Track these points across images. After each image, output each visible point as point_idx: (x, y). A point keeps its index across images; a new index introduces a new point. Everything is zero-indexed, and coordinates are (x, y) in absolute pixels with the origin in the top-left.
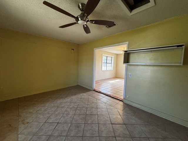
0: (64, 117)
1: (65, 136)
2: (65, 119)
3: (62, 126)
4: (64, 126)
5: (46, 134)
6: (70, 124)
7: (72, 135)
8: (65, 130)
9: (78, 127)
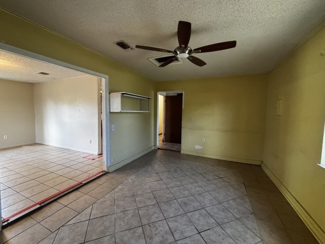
0: (182, 233)
1: (205, 210)
2: (185, 227)
3: (198, 221)
4: (197, 220)
5: (223, 231)
6: (188, 214)
7: (198, 204)
8: (200, 214)
9: (185, 204)
